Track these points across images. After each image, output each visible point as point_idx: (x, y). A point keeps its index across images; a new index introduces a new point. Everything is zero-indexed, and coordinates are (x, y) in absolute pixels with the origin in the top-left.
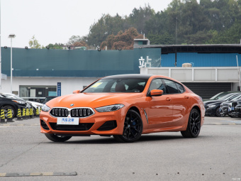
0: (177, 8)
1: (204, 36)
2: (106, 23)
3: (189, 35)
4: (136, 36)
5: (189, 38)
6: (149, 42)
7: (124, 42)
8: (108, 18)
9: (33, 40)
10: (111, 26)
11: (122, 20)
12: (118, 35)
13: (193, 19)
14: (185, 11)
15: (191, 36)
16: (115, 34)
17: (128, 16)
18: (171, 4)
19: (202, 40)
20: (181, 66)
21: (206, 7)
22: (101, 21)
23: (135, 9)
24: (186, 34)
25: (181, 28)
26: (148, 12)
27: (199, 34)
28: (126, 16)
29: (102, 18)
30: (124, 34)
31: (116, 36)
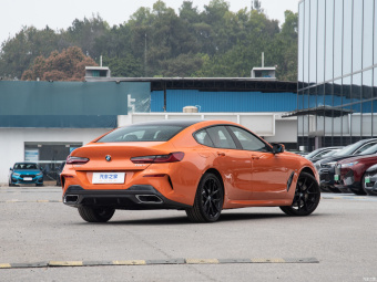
0: (144, 22)
1: (189, 62)
2: (30, 39)
3: (166, 61)
5: (166, 67)
6: (109, 72)
8: (32, 32)
10: (38, 43)
11: (56, 36)
12: (51, 58)
13: (171, 38)
14: (158, 26)
15: (169, 61)
16: (47, 55)
17: (65, 29)
18: (135, 15)
19: (186, 70)
20: (181, 111)
21: (191, 21)
22: (20, 36)
23: (77, 20)
24: (162, 58)
25: (153, 49)
26: (98, 25)
27: (181, 60)
28: (62, 30)
29: (22, 32)
30: (61, 55)
31: (47, 60)
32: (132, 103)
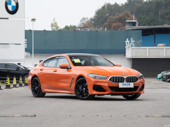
2: (108, 8)
4: (129, 17)
6: (137, 23)
7: (120, 24)
8: (109, 6)
9: (54, 23)
10: (111, 10)
11: (119, 7)
12: (116, 17)
16: (114, 16)
17: (124, 4)
22: (103, 8)
24: (167, 15)
26: (139, 1)
28: (122, 4)
29: (104, 5)
30: (121, 15)
31: (114, 18)
32: (133, 43)
